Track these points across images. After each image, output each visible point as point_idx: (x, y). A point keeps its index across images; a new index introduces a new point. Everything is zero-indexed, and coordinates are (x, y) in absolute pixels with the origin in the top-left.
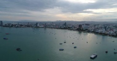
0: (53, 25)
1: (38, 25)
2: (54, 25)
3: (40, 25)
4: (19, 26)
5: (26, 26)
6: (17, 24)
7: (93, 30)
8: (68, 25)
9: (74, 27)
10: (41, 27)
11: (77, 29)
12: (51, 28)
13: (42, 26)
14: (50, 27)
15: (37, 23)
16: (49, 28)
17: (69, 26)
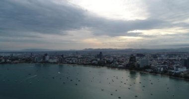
0: (77, 57)
1: (47, 58)
2: (79, 57)
3: (50, 58)
4: (8, 60)
5: (23, 59)
6: (9, 57)
7: (162, 69)
8: (105, 56)
9: (118, 61)
10: (52, 63)
11: (127, 65)
12: (73, 63)
13: (55, 61)
14: (71, 61)
15: (46, 55)
16: (69, 63)
17: (107, 59)
